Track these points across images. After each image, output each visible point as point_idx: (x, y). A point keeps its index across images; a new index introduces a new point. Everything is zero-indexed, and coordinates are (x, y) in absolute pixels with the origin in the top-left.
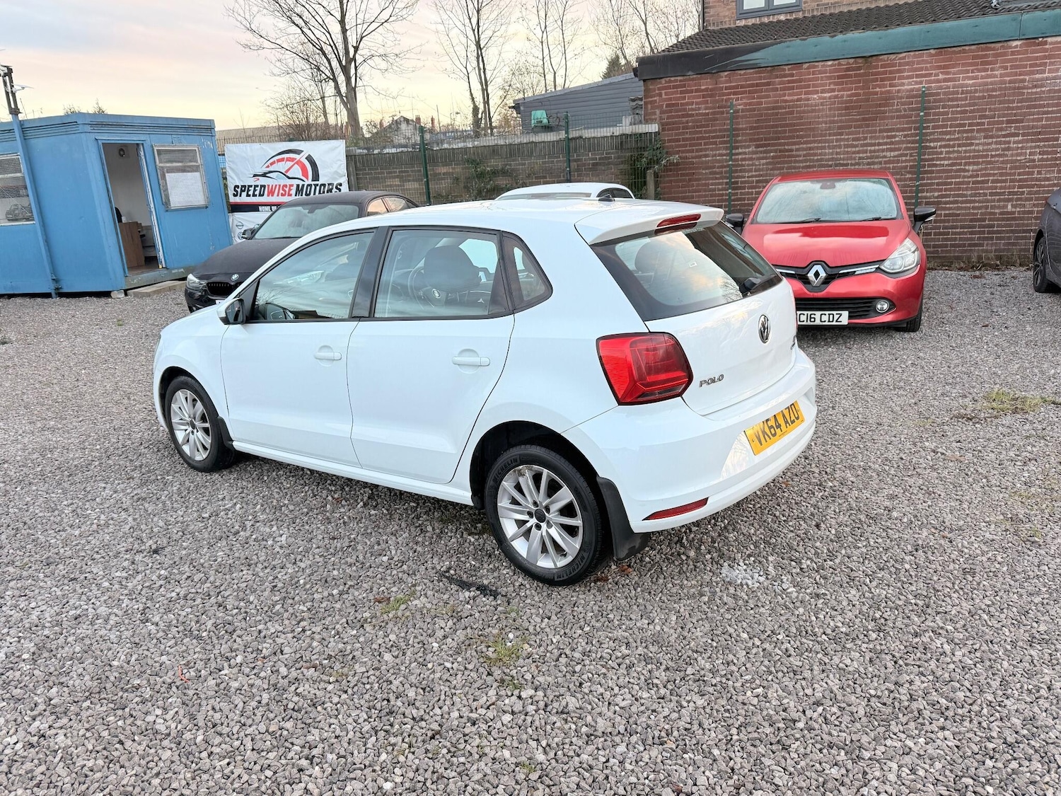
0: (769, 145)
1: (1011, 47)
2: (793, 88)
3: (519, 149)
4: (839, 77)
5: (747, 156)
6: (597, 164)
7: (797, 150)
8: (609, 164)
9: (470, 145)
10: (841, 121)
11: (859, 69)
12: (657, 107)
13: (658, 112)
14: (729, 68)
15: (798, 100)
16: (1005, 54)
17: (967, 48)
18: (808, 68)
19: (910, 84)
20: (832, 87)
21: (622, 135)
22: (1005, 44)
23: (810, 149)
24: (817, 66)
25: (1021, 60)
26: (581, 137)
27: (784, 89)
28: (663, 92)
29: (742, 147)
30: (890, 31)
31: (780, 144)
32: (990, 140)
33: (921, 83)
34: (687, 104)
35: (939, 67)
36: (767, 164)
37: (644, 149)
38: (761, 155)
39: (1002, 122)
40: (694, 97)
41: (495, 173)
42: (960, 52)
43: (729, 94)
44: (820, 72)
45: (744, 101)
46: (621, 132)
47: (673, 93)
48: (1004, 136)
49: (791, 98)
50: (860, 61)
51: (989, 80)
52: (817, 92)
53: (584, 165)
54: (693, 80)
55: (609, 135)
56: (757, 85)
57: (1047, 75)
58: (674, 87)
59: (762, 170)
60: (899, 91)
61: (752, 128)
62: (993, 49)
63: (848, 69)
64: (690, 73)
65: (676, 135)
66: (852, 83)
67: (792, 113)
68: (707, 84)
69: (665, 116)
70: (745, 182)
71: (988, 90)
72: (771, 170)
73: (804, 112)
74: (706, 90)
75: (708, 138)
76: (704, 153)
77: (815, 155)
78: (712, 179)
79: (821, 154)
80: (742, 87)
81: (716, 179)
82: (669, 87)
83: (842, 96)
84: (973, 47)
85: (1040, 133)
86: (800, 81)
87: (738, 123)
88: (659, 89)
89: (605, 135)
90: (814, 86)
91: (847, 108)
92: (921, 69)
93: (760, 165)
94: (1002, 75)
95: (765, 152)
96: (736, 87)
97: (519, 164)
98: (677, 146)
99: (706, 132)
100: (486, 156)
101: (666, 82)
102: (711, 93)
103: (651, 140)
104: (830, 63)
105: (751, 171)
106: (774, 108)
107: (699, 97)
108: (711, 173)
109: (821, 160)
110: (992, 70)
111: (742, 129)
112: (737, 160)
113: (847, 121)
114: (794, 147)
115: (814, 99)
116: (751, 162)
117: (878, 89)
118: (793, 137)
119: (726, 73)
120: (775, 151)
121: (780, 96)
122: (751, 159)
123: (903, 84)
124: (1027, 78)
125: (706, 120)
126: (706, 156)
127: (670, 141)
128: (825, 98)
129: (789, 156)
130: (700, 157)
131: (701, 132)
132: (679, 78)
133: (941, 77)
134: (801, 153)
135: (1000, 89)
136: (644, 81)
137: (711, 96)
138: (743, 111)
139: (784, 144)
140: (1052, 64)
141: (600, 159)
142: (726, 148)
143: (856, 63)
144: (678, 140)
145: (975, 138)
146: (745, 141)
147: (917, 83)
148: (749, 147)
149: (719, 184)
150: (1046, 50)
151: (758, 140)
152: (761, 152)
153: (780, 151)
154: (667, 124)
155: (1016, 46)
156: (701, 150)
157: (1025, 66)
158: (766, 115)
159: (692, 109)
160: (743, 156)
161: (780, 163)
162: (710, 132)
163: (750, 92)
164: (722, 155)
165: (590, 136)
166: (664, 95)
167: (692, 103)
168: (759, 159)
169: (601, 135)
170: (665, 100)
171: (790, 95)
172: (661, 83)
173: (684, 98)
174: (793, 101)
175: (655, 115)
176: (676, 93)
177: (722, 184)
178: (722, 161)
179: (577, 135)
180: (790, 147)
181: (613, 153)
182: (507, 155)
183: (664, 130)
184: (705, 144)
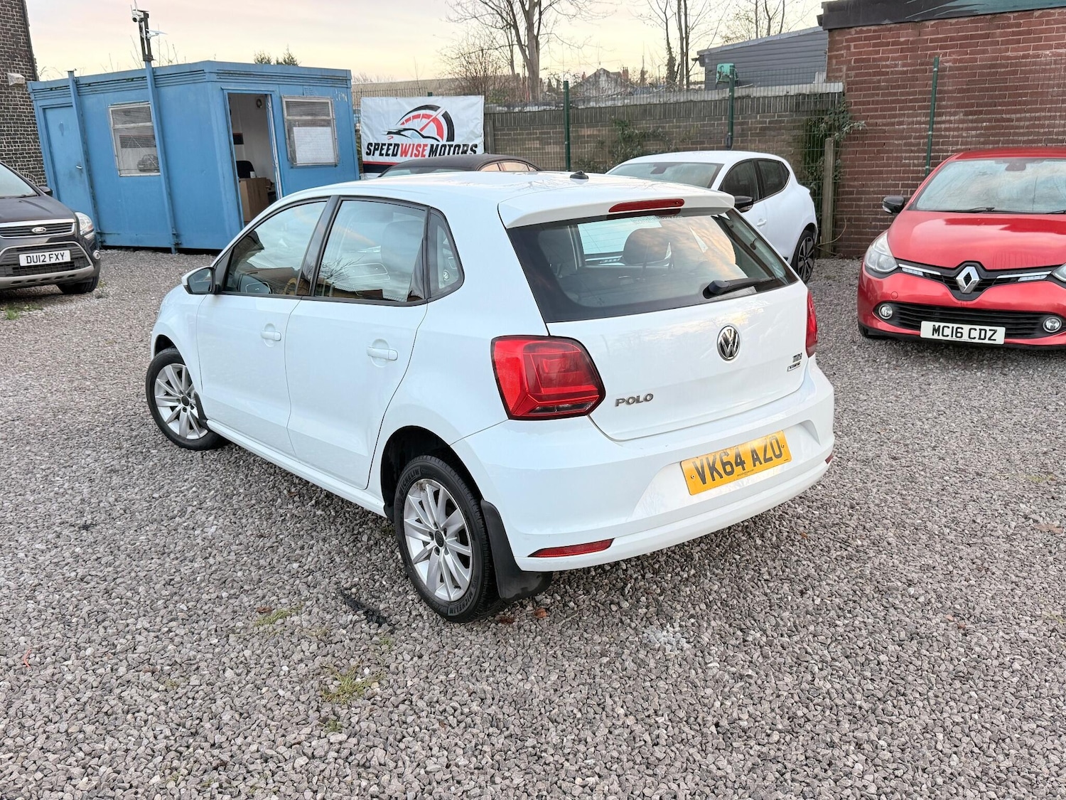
0: (981, 113)
2: (1018, 42)
3: (675, 109)
5: (952, 125)
7: (1018, 120)
9: (619, 104)
12: (843, 63)
13: (844, 68)
14: (936, 16)
15: (1024, 57)
18: (1040, 16)
21: (798, 95)
23: (1039, 118)
24: (1054, 14)
26: (749, 97)
27: (1008, 42)
28: (852, 44)
29: (946, 114)
31: (997, 112)
34: (881, 59)
36: (977, 136)
37: (825, 112)
38: (970, 125)
40: (891, 51)
41: (643, 136)
43: (935, 48)
44: (1057, 22)
45: (954, 57)
46: (796, 92)
47: (865, 46)
49: (1015, 54)
52: (1050, 47)
53: (751, 129)
54: (890, 30)
55: (781, 94)
56: (972, 37)
58: (866, 39)
59: (971, 143)
61: (960, 91)
64: (887, 22)
65: (865, 96)
67: (1015, 73)
68: (907, 35)
69: (853, 73)
72: (983, 143)
73: (1031, 72)
74: (906, 42)
75: (905, 101)
76: (897, 120)
77: (1043, 126)
78: (906, 151)
79: (1049, 126)
80: (952, 39)
81: (912, 151)
82: (860, 39)
86: (1029, 32)
87: (944, 84)
88: (847, 41)
89: (777, 94)
90: (1047, 39)
93: (967, 137)
95: (976, 121)
96: (945, 40)
98: (864, 110)
99: (902, 94)
100: (637, 117)
101: (857, 33)
102: (911, 47)
103: (833, 102)
105: (956, 143)
106: (991, 66)
107: (896, 51)
108: (906, 145)
109: (1050, 133)
111: (948, 92)
112: (939, 130)
114: (1013, 116)
115: (1046, 56)
116: (956, 133)
118: (1015, 104)
119: (932, 22)
120: (989, 120)
121: (1000, 51)
122: (958, 129)
125: (903, 80)
126: (901, 123)
127: (856, 103)
128: (1060, 55)
130: (893, 124)
131: (895, 94)
132: (873, 28)
134: (1022, 123)
136: (830, 30)
137: (911, 50)
138: (951, 69)
139: (1001, 112)
141: (770, 122)
142: (926, 115)
144: (867, 103)
146: (951, 107)
148: (955, 114)
149: (914, 158)
151: (967, 106)
152: (972, 121)
153: (997, 120)
154: (857, 83)
156: (895, 116)
158: (981, 75)
159: (887, 66)
160: (947, 126)
161: (993, 135)
162: (908, 94)
163: (961, 46)
164: (920, 123)
165: (758, 95)
166: (852, 47)
167: (887, 59)
168: (968, 129)
169: (773, 94)
170: (854, 54)
171: (1014, 50)
172: (850, 34)
173: (878, 52)
174: (1016, 58)
175: (841, 71)
176: (868, 46)
177: (918, 158)
178: (920, 130)
179: (744, 94)
180: (1008, 116)
181: (786, 116)
182: (660, 116)
183: (850, 90)
184: (901, 109)
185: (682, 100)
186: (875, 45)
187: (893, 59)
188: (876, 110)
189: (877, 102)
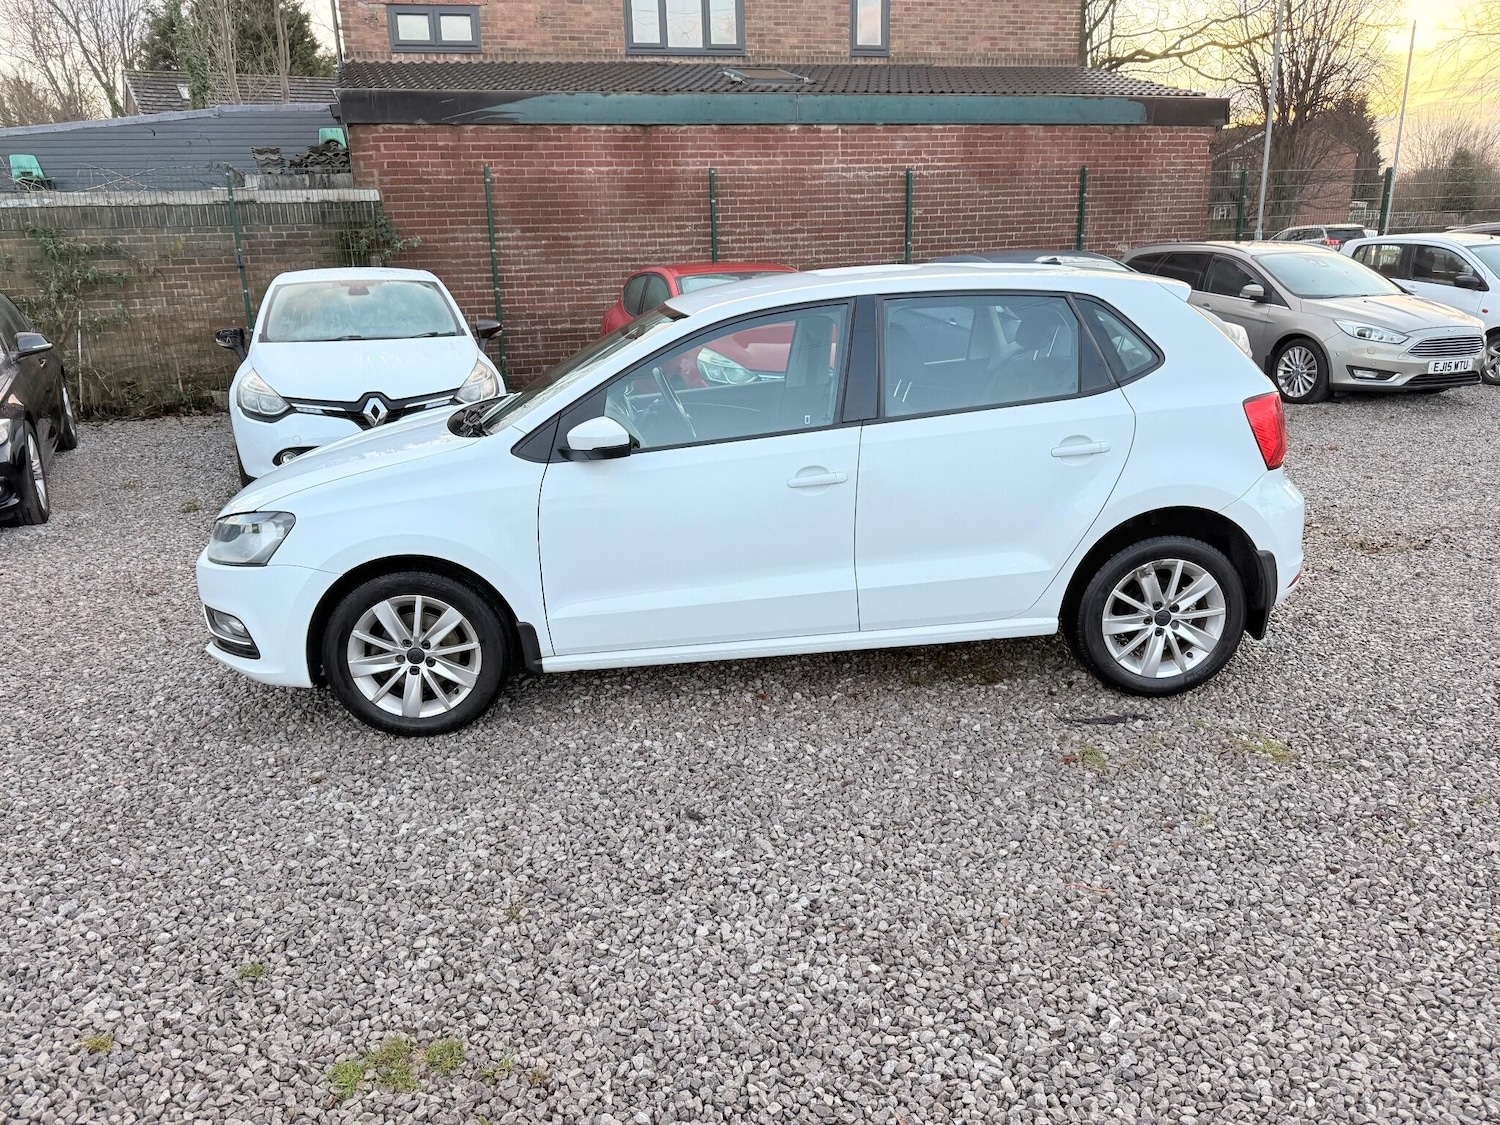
0: (537, 229)
1: (789, 132)
2: (561, 156)
3: (137, 215)
4: (616, 147)
5: (511, 243)
6: (285, 244)
7: (575, 238)
8: (304, 244)
9: (34, 203)
10: (624, 204)
11: (638, 139)
12: (374, 166)
13: (376, 172)
14: (475, 121)
15: (570, 172)
16: (784, 139)
17: (748, 127)
18: (578, 132)
19: (694, 164)
20: (609, 159)
21: (322, 203)
22: (784, 128)
23: (593, 237)
25: (799, 147)
26: (253, 202)
27: (549, 156)
28: (382, 144)
29: (503, 230)
30: (668, 97)
31: (553, 229)
32: (778, 236)
33: (706, 164)
34: (419, 165)
35: (723, 147)
36: (537, 255)
37: (361, 225)
38: (530, 243)
39: (787, 216)
40: (429, 156)
41: (94, 254)
42: (741, 132)
43: (478, 156)
44: (594, 139)
45: (500, 167)
46: (320, 198)
47: (397, 147)
48: (792, 232)
49: (560, 169)
50: (638, 129)
51: (773, 167)
52: (591, 164)
53: (262, 244)
54: (424, 131)
55: (300, 200)
56: (516, 147)
57: (823, 166)
58: (398, 139)
59: (533, 262)
60: (684, 171)
61: (513, 205)
62: (773, 132)
63: (625, 139)
64: (420, 121)
65: (408, 207)
66: (632, 156)
67: (563, 188)
68: (445, 140)
69: (386, 179)
70: (512, 278)
71: (771, 179)
72: (546, 262)
73: (581, 189)
74: (445, 147)
75: (454, 214)
76: (450, 235)
77: (598, 245)
78: (467, 272)
79: (604, 245)
80: (495, 148)
81: (472, 272)
82: (390, 139)
83: (622, 172)
84: (754, 127)
85: (822, 230)
86: (570, 147)
87: (495, 197)
88: (375, 139)
89: (295, 200)
90: (588, 156)
91: (628, 188)
92: (704, 147)
93: (529, 256)
94: (784, 163)
95: (534, 239)
96: (488, 147)
97: (141, 240)
98: (411, 224)
99: (450, 206)
100: (71, 223)
101: (385, 131)
102: (452, 154)
103: (369, 213)
104: (604, 128)
105: (518, 263)
106: (541, 180)
107: (435, 156)
108: (465, 264)
109: (605, 252)
110: (775, 155)
111: (502, 206)
112: (498, 248)
113: (630, 204)
114: (570, 234)
115: (590, 173)
116: (516, 252)
117: (661, 167)
118: (567, 221)
119: (472, 127)
120: (548, 238)
121: (546, 165)
122: (517, 247)
123: (687, 164)
124: (806, 167)
125: (450, 190)
126: (455, 240)
127: (398, 215)
128: (601, 173)
129: (566, 246)
130: (446, 240)
131: (443, 206)
132: (404, 127)
133: (726, 158)
134: (579, 242)
135: (783, 178)
136: (350, 125)
137: (454, 156)
138: (499, 180)
139: (557, 229)
140: (827, 154)
142: (482, 231)
143: (634, 132)
144: (411, 215)
145: (764, 233)
146: (505, 222)
147: (702, 163)
148: (511, 230)
149: (477, 279)
150: (820, 139)
151: (522, 221)
152: (529, 239)
153: (555, 238)
154: (392, 191)
155: (794, 131)
156: (446, 231)
157: (803, 155)
158: (533, 188)
159: (428, 173)
160: (506, 243)
161: (555, 254)
162: (457, 206)
163: (506, 156)
165: (268, 200)
166: (382, 148)
167: (427, 165)
168: (527, 247)
169: (290, 200)
170: (386, 156)
171: (558, 165)
172: (377, 132)
173: (414, 156)
174: (562, 173)
175: (372, 176)
176: (401, 147)
177: (481, 279)
178: (477, 248)
179: (246, 198)
180: (565, 234)
181: (309, 229)
182: (113, 224)
183: (387, 199)
184: (452, 223)
185: (148, 203)
186: (409, 148)
188: (423, 223)
189: (423, 215)
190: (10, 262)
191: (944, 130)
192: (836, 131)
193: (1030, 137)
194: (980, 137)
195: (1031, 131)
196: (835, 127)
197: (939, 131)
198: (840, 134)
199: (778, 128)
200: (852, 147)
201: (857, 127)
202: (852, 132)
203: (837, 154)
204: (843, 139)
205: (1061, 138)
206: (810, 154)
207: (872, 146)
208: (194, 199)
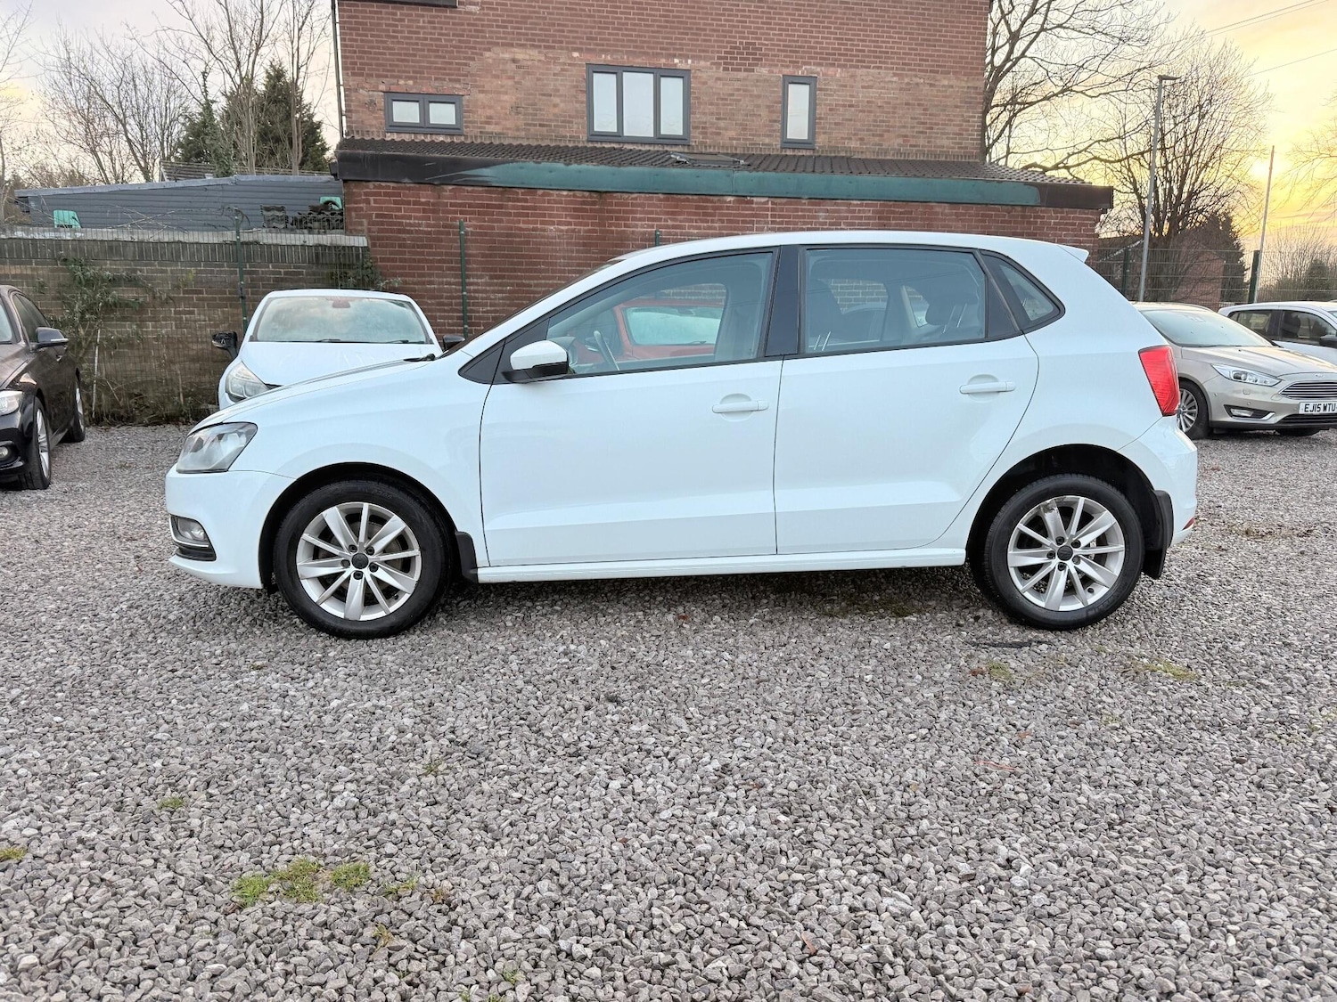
0: (504, 277)
1: (726, 202)
2: (527, 215)
3: (155, 250)
4: (575, 210)
5: (480, 288)
6: (282, 280)
7: (536, 285)
9: (68, 236)
10: (580, 258)
11: (594, 203)
12: (365, 216)
13: (365, 221)
15: (534, 229)
16: (720, 208)
17: (690, 197)
18: (543, 195)
19: (642, 226)
20: (568, 219)
21: (317, 246)
22: (721, 198)
24: (552, 195)
25: (735, 215)
26: (257, 243)
27: (517, 215)
28: (372, 198)
29: (473, 276)
30: (622, 168)
31: (517, 277)
33: (652, 226)
34: (403, 217)
35: (668, 213)
36: (503, 298)
37: (350, 266)
38: (496, 288)
40: (412, 210)
41: (115, 281)
42: (684, 200)
43: (455, 212)
44: (556, 202)
45: (474, 223)
46: (316, 242)
47: (385, 202)
49: (526, 226)
50: (595, 195)
51: (711, 231)
52: (553, 223)
53: (262, 279)
54: (409, 189)
55: (298, 243)
56: (488, 206)
58: (386, 194)
59: (498, 305)
60: (633, 232)
61: (484, 256)
62: (712, 202)
63: (583, 203)
64: (406, 180)
65: (391, 253)
66: (589, 217)
67: (528, 243)
68: (427, 197)
69: (374, 228)
70: (480, 318)
72: (509, 306)
73: (541, 243)
74: (427, 203)
75: (432, 261)
76: (427, 279)
78: (440, 311)
80: (470, 206)
81: (445, 311)
82: (379, 194)
83: (579, 231)
84: (695, 197)
86: (534, 208)
87: (468, 248)
88: (366, 194)
89: (293, 243)
90: (550, 216)
91: (584, 245)
92: (652, 213)
93: (495, 299)
94: (720, 228)
95: (501, 285)
96: (464, 205)
97: (157, 271)
98: (393, 267)
99: (429, 254)
100: (98, 255)
101: (375, 187)
102: (432, 209)
103: (358, 256)
104: (565, 193)
105: (486, 305)
106: (508, 235)
107: (418, 211)
108: (439, 304)
110: (712, 221)
111: (474, 256)
112: (469, 291)
113: (586, 258)
114: (532, 282)
115: (551, 230)
116: (485, 295)
117: (613, 228)
118: (530, 271)
119: (450, 187)
120: (512, 285)
121: (513, 222)
122: (485, 291)
123: (636, 226)
125: (428, 239)
126: (431, 283)
127: (383, 260)
128: (562, 231)
129: (527, 292)
130: (424, 283)
131: (422, 254)
132: (392, 185)
133: (670, 223)
134: (539, 289)
136: (345, 181)
137: (434, 211)
138: (473, 234)
139: (521, 278)
140: (758, 222)
141: (286, 273)
142: (456, 276)
143: (591, 197)
144: (394, 260)
146: (477, 270)
147: (649, 226)
148: (481, 277)
150: (753, 209)
151: (491, 270)
152: (496, 284)
153: (518, 285)
154: (379, 238)
155: (730, 202)
156: (424, 276)
157: (738, 222)
158: (501, 242)
159: (410, 225)
160: (476, 287)
161: (517, 299)
162: (434, 254)
163: (479, 213)
164: (450, 284)
165: (270, 242)
166: (372, 202)
167: (410, 217)
168: (494, 292)
169: (288, 242)
170: (374, 209)
171: (524, 222)
172: (368, 187)
173: (400, 210)
174: (529, 230)
175: (362, 225)
176: (389, 202)
177: (452, 318)
178: (450, 291)
179: (251, 239)
180: (527, 282)
181: (304, 268)
182: (134, 256)
183: (374, 245)
184: (429, 268)
185: (166, 240)
187: (416, 218)
188: (404, 268)
189: (405, 260)
190: (42, 286)
191: (861, 205)
192: (767, 203)
193: (937, 213)
194: (893, 212)
195: (938, 209)
196: (766, 199)
197: (857, 205)
198: (770, 205)
199: (716, 198)
200: (780, 216)
201: (785, 200)
202: (780, 204)
203: (767, 223)
204: (773, 209)
205: (964, 215)
206: (743, 222)
207: (798, 217)
208: (206, 238)
